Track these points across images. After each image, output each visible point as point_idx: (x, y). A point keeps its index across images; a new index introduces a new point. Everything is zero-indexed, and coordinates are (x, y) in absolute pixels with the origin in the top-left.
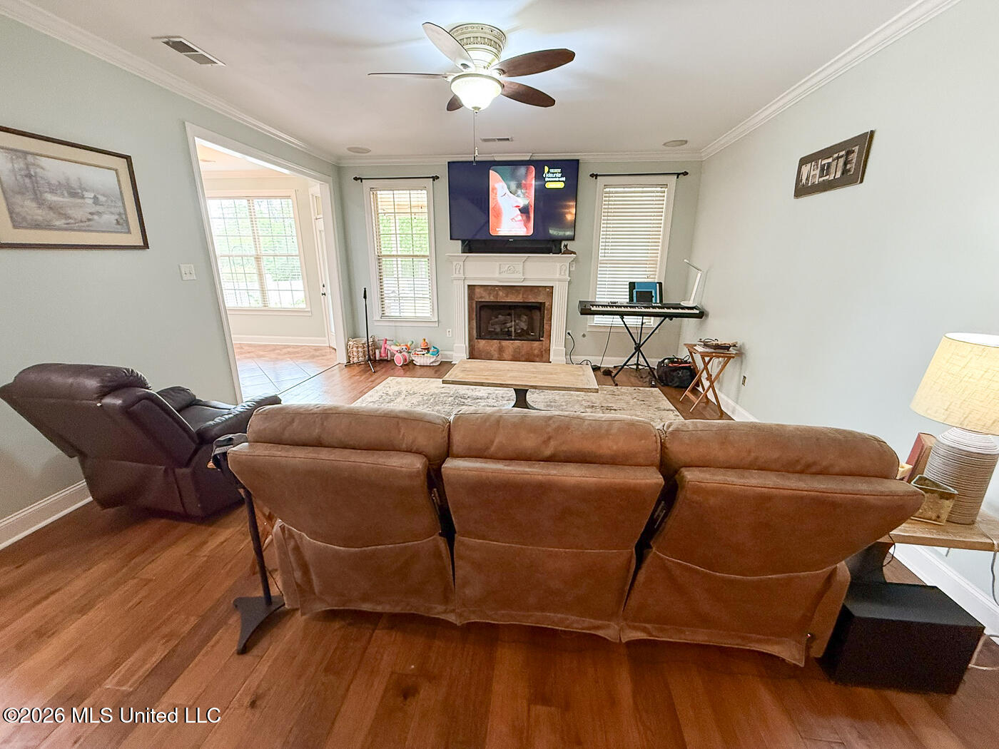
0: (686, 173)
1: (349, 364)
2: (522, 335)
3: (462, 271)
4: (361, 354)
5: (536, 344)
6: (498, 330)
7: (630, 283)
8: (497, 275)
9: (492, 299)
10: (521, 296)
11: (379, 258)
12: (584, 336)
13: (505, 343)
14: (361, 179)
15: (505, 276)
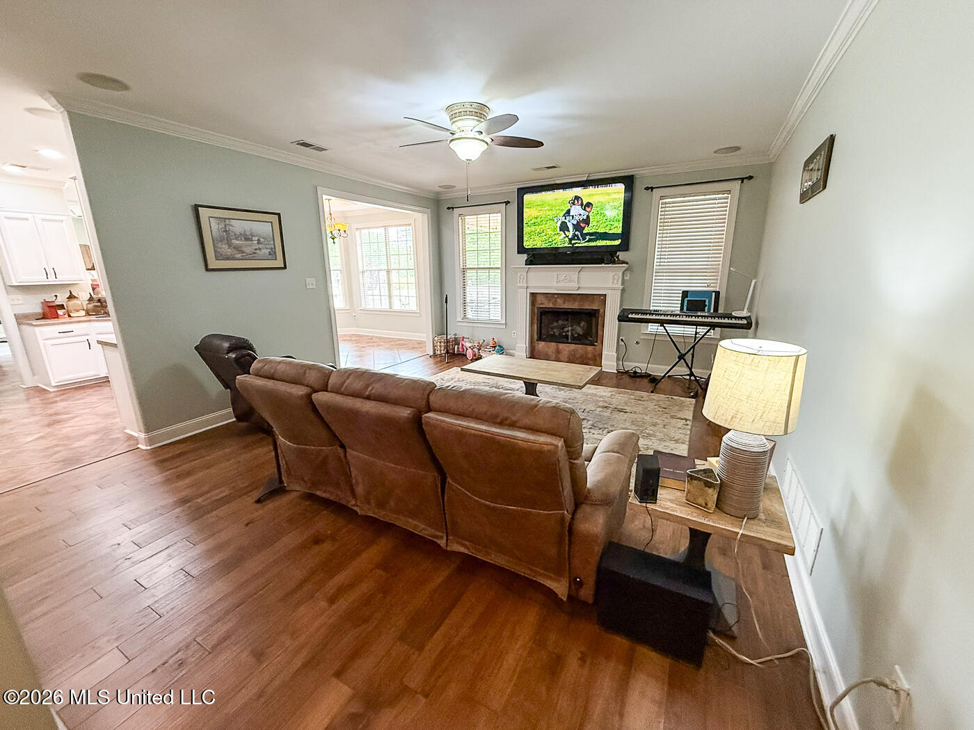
0: (750, 178)
1: (435, 355)
2: (578, 339)
3: (525, 281)
4: (443, 348)
5: (590, 348)
6: (557, 334)
7: (683, 292)
8: (555, 284)
9: (551, 305)
10: (577, 303)
11: (464, 271)
12: (637, 343)
13: (561, 346)
14: (453, 208)
15: (561, 284)
